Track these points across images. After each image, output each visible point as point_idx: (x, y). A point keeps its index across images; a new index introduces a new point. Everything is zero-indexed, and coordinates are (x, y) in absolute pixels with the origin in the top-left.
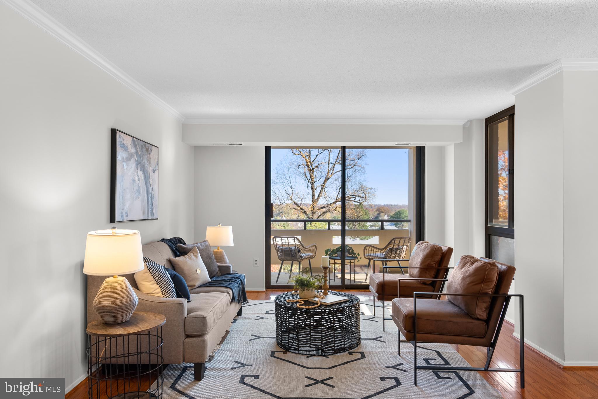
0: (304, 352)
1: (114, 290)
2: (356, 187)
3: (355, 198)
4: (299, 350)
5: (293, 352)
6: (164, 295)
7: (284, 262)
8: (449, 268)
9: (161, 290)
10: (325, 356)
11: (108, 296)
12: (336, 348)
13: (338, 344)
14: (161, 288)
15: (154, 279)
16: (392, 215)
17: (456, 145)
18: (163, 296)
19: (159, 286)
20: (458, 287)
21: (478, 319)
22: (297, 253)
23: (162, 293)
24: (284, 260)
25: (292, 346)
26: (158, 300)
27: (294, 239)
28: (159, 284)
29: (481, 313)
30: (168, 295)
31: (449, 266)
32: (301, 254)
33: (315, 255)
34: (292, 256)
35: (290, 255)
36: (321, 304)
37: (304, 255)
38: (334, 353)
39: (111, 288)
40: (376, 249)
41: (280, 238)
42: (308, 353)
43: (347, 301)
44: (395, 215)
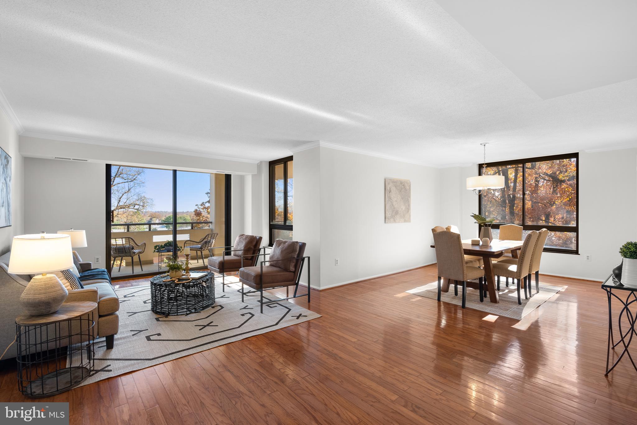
0: (182, 313)
1: (48, 286)
2: (135, 197)
3: (134, 206)
4: (178, 313)
5: (172, 316)
6: (73, 288)
7: (116, 258)
8: (260, 249)
9: (70, 283)
10: (197, 312)
11: (43, 291)
12: (204, 306)
13: (205, 303)
14: (70, 282)
15: (64, 275)
16: (164, 219)
17: (253, 176)
18: (71, 289)
19: (68, 281)
20: (279, 256)
21: (291, 272)
22: (131, 250)
23: (71, 286)
24: (116, 257)
25: (171, 311)
26: (71, 292)
27: (129, 239)
28: (68, 279)
29: (292, 268)
30: (76, 287)
31: (260, 248)
32: (134, 251)
33: (144, 251)
34: (125, 253)
35: (124, 252)
36: (192, 279)
37: (136, 251)
38: (203, 310)
39: (45, 284)
40: (194, 243)
41: (115, 239)
42: (185, 313)
43: (207, 275)
44: (166, 219)
